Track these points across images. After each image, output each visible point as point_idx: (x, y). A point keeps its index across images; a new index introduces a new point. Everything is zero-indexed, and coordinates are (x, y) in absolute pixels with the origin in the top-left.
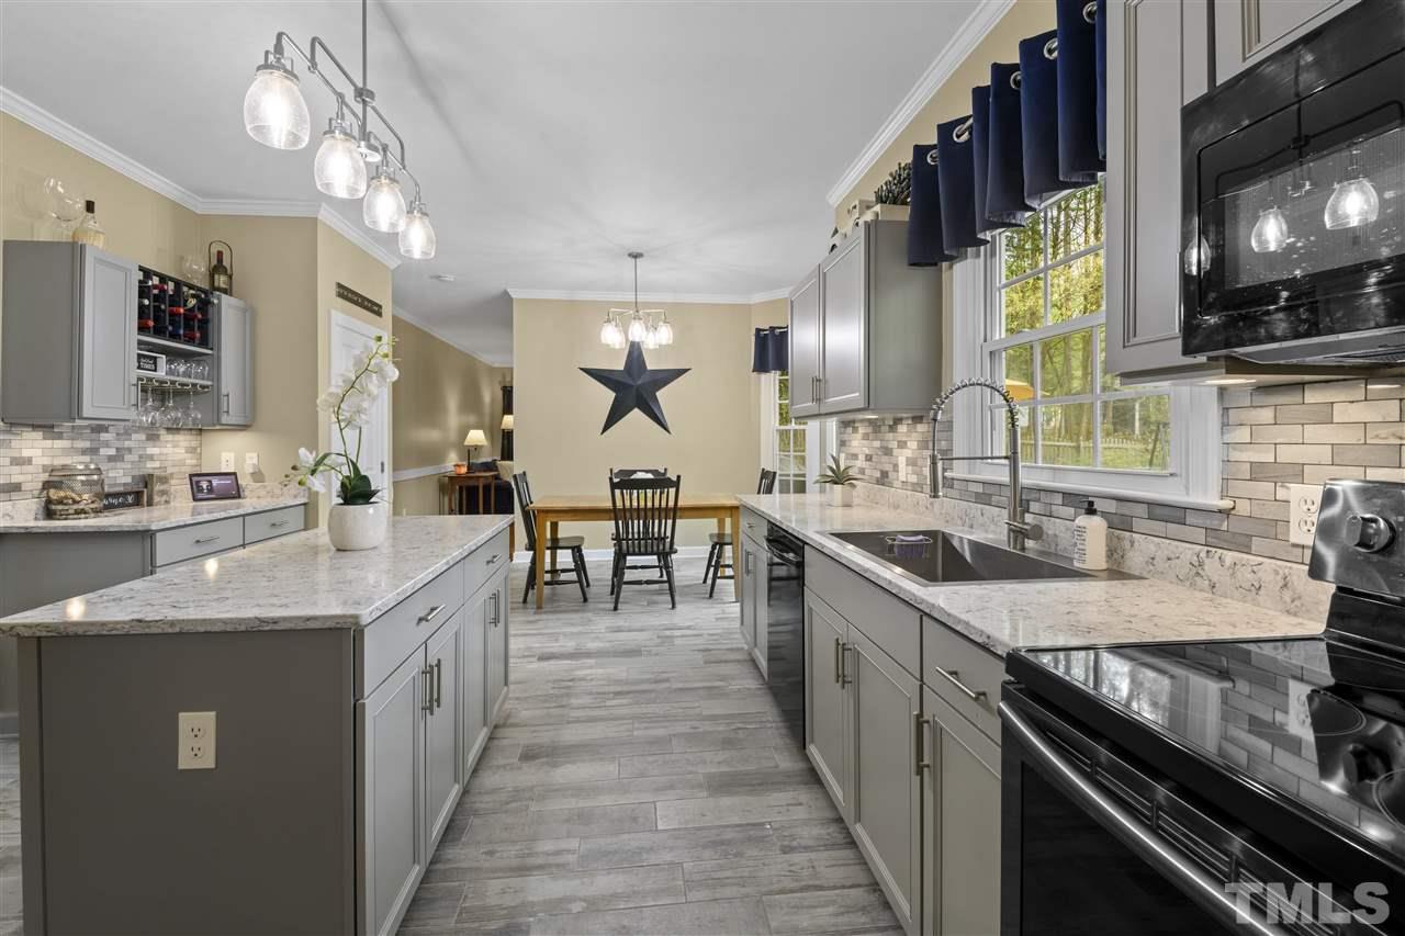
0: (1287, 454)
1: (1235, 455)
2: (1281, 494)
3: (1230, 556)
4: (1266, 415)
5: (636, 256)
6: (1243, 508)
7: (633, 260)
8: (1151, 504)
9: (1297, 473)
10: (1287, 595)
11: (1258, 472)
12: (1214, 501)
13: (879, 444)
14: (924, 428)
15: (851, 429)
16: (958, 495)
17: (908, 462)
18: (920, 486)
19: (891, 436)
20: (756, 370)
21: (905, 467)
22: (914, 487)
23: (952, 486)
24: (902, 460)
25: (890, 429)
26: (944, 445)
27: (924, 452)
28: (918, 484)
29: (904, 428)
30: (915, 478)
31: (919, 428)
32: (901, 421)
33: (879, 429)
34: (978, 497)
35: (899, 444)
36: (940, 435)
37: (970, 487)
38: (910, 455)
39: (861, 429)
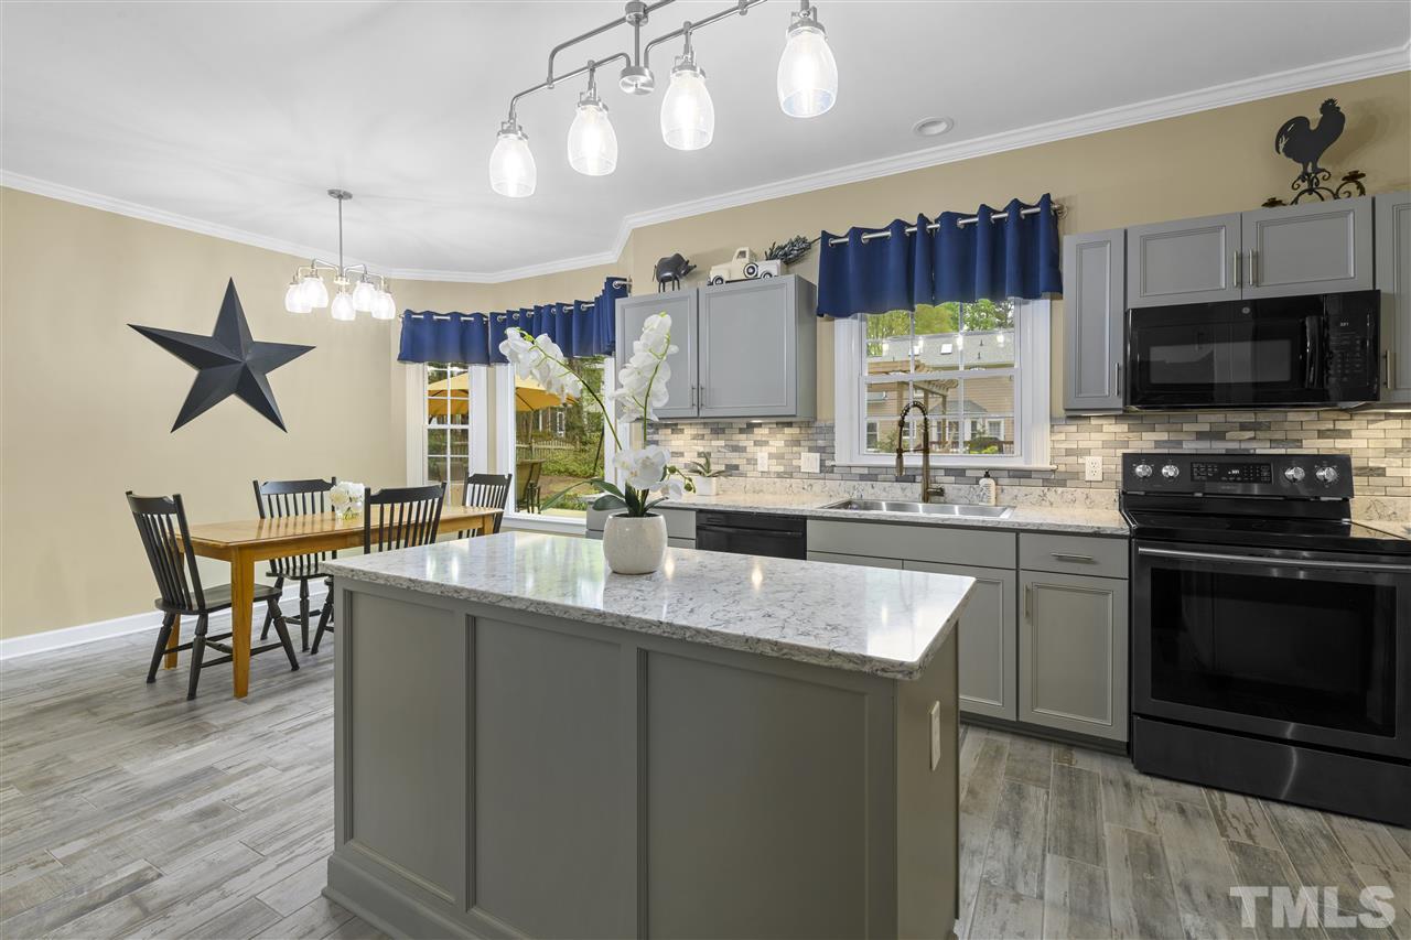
0: (1082, 445)
1: (1057, 446)
2: (1080, 461)
3: (1060, 490)
4: (1074, 428)
5: (341, 196)
6: (1062, 468)
7: (338, 200)
8: (1009, 470)
9: (1087, 452)
10: (1088, 502)
11: (1069, 452)
12: (1047, 465)
13: (722, 443)
14: (794, 431)
15: (670, 431)
16: (839, 477)
17: (771, 456)
18: (788, 474)
19: (743, 436)
20: (403, 358)
21: (766, 461)
22: (779, 475)
23: (832, 472)
24: (762, 455)
25: (742, 431)
26: (821, 443)
27: (795, 449)
28: (785, 473)
29: (765, 431)
30: (781, 469)
31: (787, 430)
32: (760, 425)
33: (722, 431)
34: (863, 478)
35: (756, 443)
36: (816, 437)
37: (854, 471)
38: (773, 450)
39: (689, 431)
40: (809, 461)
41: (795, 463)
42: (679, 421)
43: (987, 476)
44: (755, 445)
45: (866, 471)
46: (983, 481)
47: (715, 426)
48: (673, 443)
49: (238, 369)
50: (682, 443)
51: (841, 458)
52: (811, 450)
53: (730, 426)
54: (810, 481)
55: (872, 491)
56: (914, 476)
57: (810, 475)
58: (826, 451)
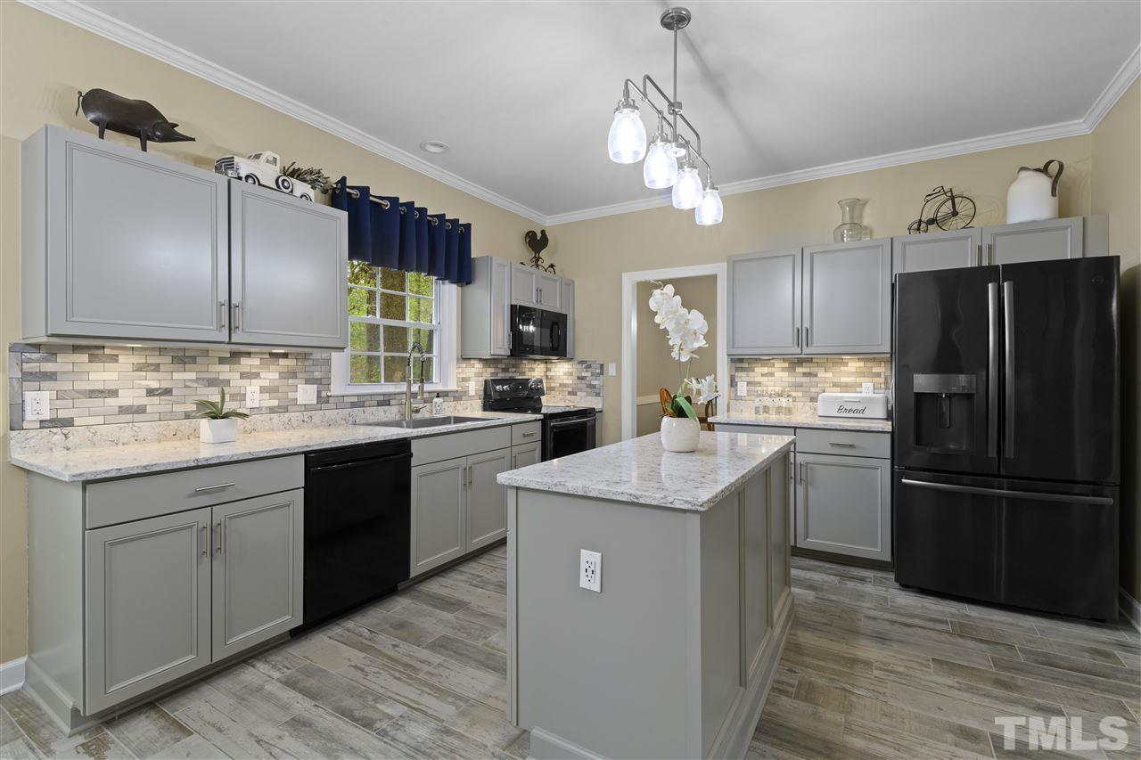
0: (468, 375)
1: (459, 376)
2: (467, 384)
8: (438, 392)
9: (469, 379)
11: (463, 380)
12: (455, 388)
13: (193, 376)
14: (290, 362)
15: (84, 357)
16: (333, 406)
17: (263, 390)
18: (283, 409)
19: (226, 367)
21: (257, 395)
22: (272, 410)
23: (328, 402)
24: (252, 390)
25: (222, 361)
26: (317, 375)
27: (290, 381)
28: (279, 407)
29: (255, 361)
30: (275, 403)
31: (282, 361)
32: (249, 354)
33: (193, 360)
34: (353, 405)
35: (243, 376)
36: (313, 368)
37: (346, 399)
38: (266, 383)
39: (126, 361)
40: (306, 394)
41: (291, 395)
42: (107, 343)
43: (438, 396)
44: (241, 378)
45: (355, 399)
46: (436, 400)
47: (181, 354)
48: (92, 376)
50: (114, 376)
51: (336, 388)
52: (308, 382)
53: (206, 353)
54: (309, 413)
55: (363, 416)
56: (389, 401)
57: (306, 407)
58: (323, 383)
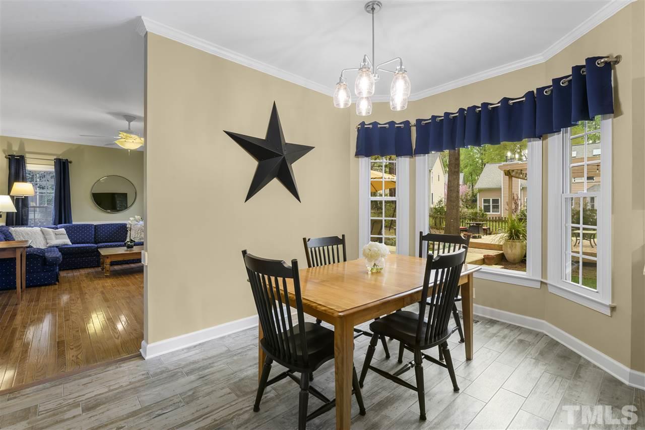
20: (358, 154)
49: (280, 159)
